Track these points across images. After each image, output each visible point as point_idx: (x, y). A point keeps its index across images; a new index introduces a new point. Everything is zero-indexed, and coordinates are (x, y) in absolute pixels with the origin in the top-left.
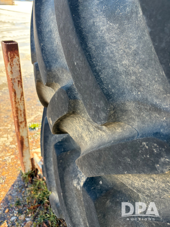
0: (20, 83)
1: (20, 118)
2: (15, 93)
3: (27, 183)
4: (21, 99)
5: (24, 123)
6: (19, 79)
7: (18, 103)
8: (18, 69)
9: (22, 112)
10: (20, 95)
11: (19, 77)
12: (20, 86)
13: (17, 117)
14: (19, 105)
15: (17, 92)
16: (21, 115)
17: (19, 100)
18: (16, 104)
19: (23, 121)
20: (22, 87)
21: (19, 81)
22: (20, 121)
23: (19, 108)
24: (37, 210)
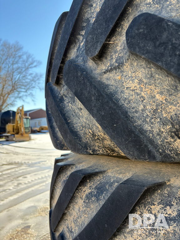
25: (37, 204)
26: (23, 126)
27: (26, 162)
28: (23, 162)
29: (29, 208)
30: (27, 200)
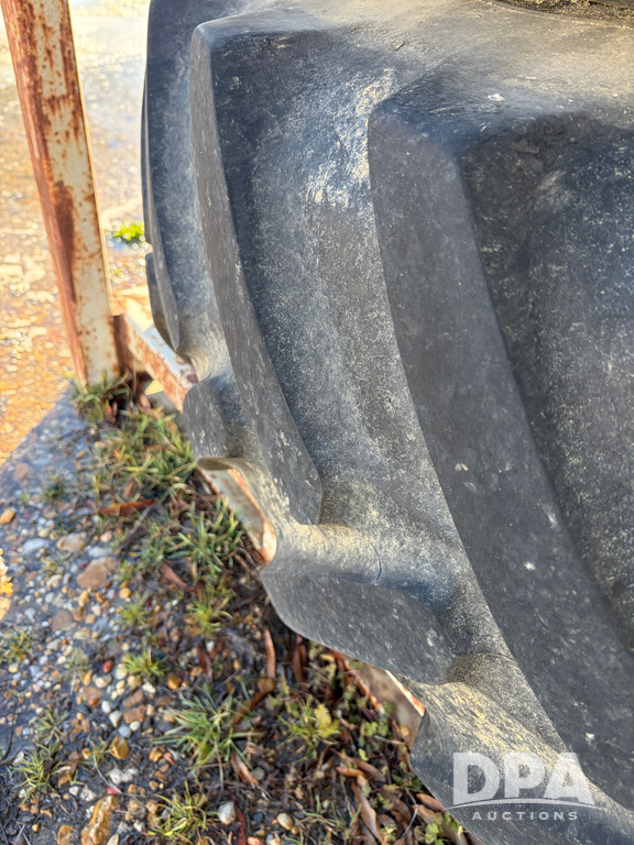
1: (43, 73)
3: (95, 426)
9: (55, 38)
13: (32, 64)
16: (49, 53)
22: (46, 91)
23: (37, 10)
24: (137, 519)
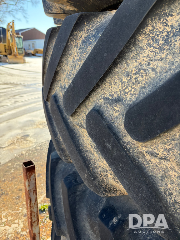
0: (35, 192)
1: (33, 219)
2: (31, 200)
4: (35, 204)
5: (36, 223)
6: (35, 189)
7: (32, 207)
8: (34, 182)
9: (36, 213)
10: (35, 201)
11: (34, 187)
12: (35, 194)
13: (31, 218)
14: (33, 208)
15: (32, 199)
16: (34, 216)
17: (34, 204)
18: (30, 208)
19: (36, 221)
20: (36, 194)
21: (34, 191)
22: (33, 221)
23: (33, 211)
25: (34, 119)
26: (15, 46)
27: (22, 83)
28: (19, 83)
29: (27, 121)
30: (25, 115)
